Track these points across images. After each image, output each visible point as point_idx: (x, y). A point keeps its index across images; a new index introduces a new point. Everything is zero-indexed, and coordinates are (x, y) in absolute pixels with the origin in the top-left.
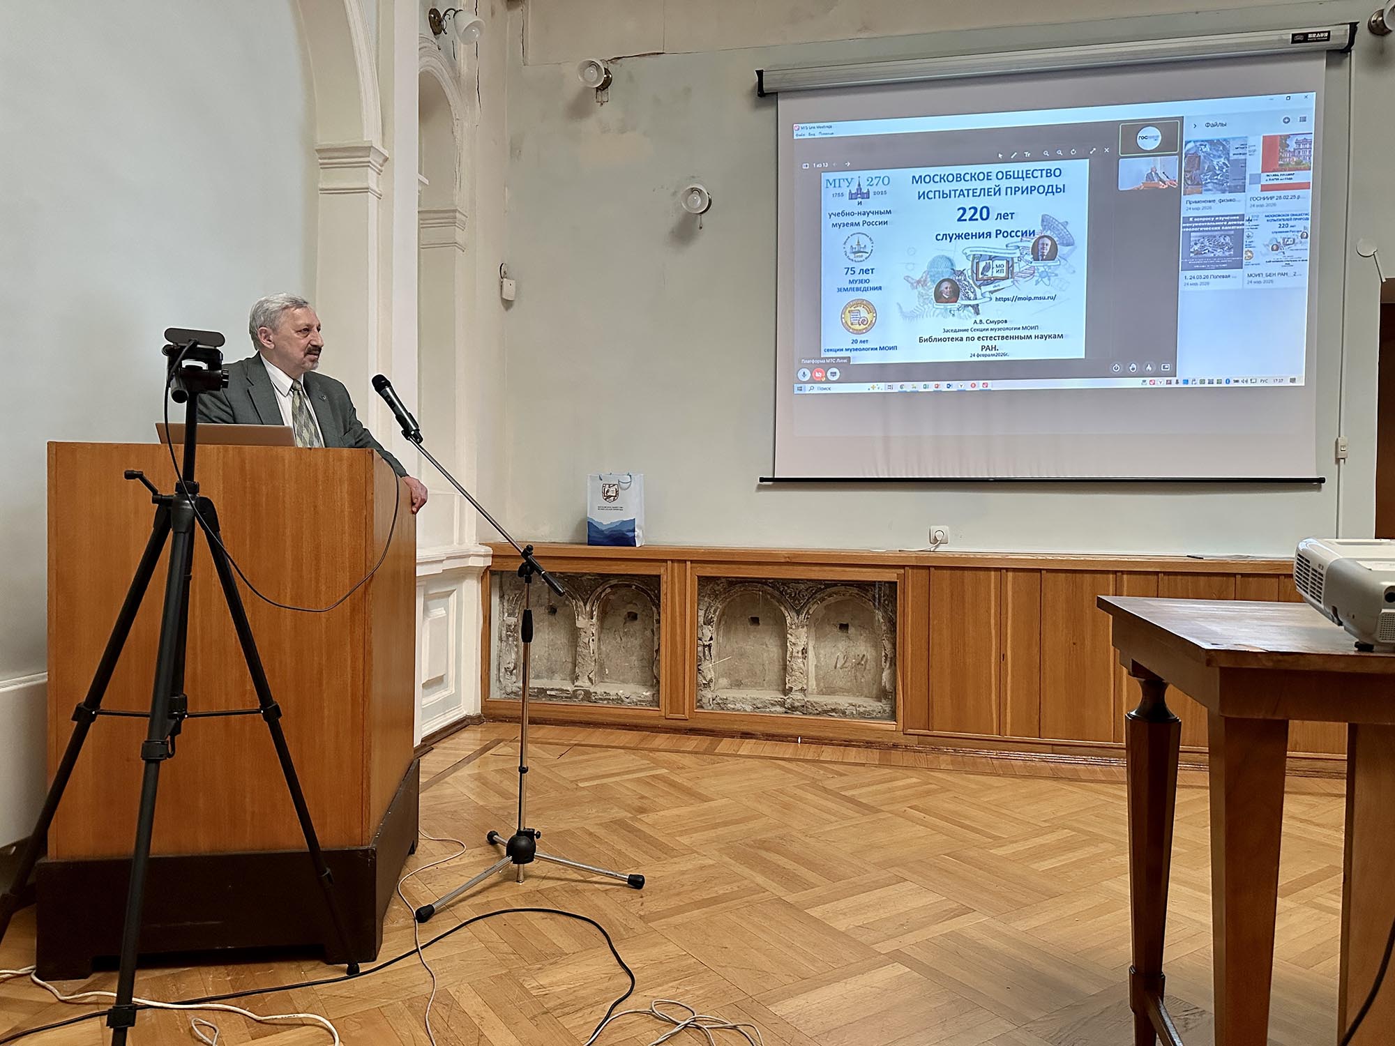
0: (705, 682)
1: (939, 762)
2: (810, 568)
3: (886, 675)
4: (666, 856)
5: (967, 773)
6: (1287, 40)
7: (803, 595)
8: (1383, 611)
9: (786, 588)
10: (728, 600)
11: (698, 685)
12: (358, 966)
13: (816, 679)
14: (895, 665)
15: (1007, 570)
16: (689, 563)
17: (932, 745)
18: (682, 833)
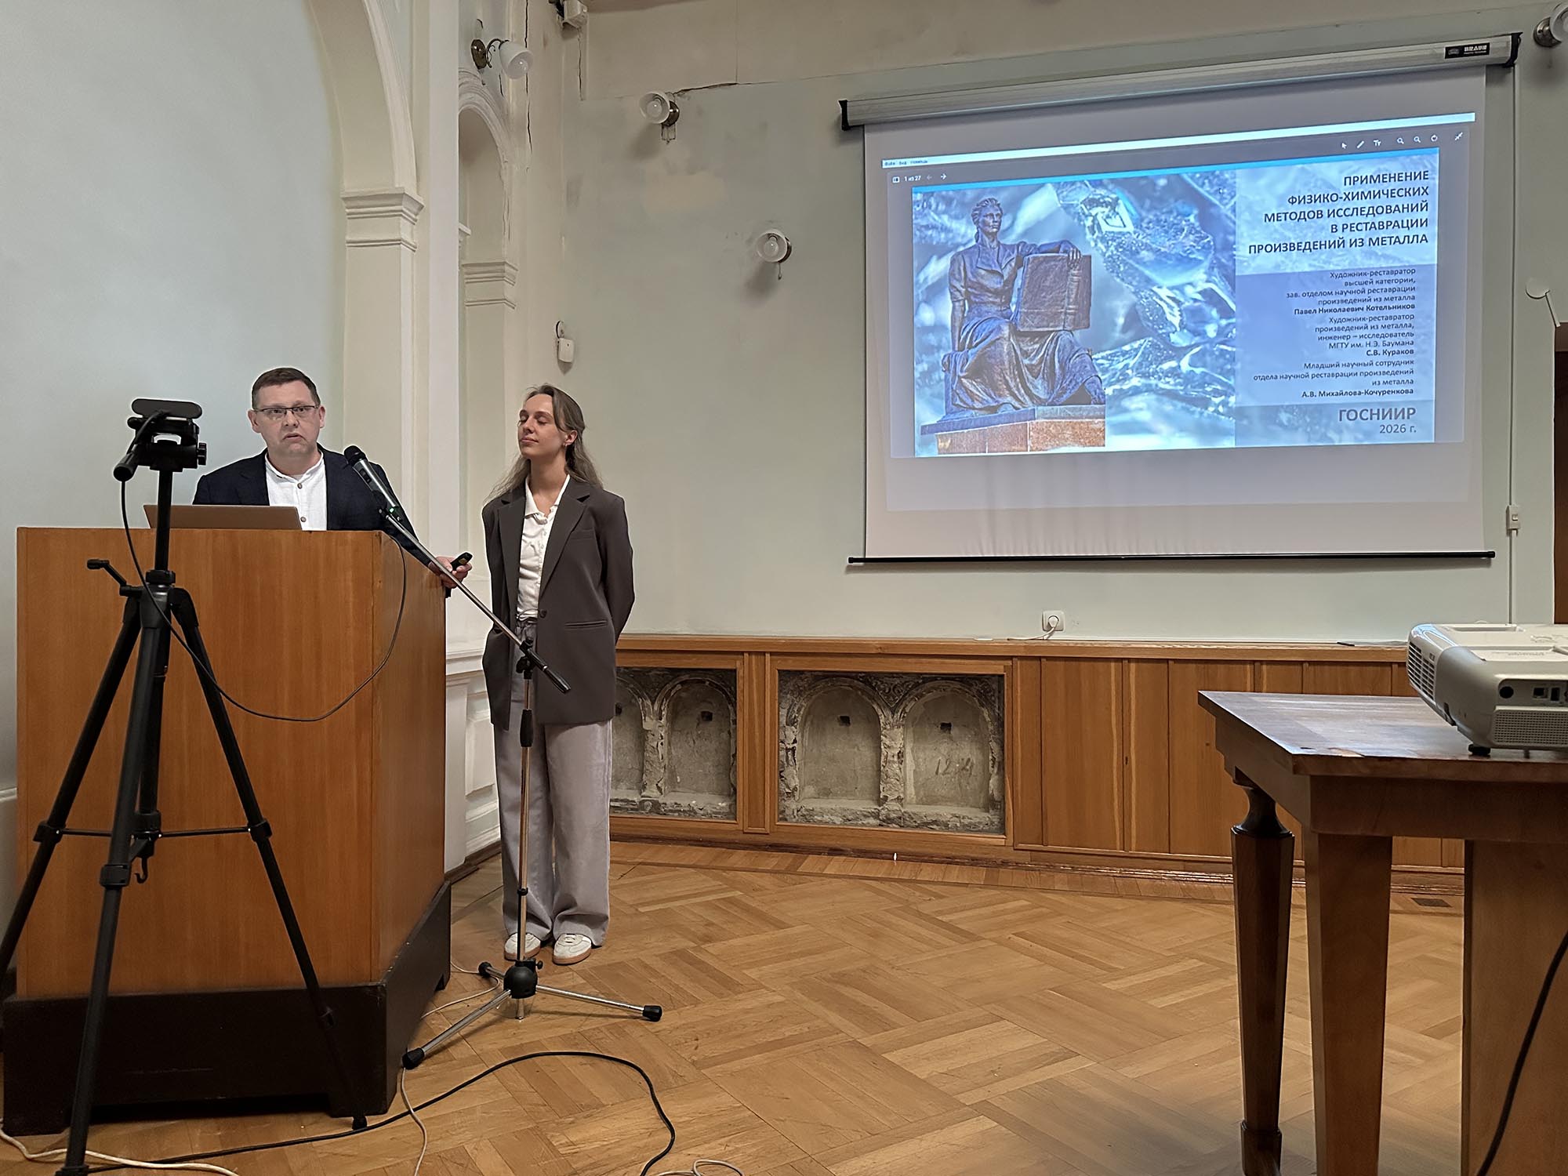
0: (787, 790)
1: (1054, 882)
2: (904, 660)
3: (993, 782)
4: (730, 992)
5: (1085, 894)
6: (1441, 54)
7: (899, 692)
8: (1499, 708)
9: (879, 683)
10: (813, 697)
11: (780, 794)
12: (365, 1119)
13: (915, 787)
14: (1004, 769)
15: (1129, 660)
16: (768, 655)
17: (1044, 862)
18: (751, 965)
